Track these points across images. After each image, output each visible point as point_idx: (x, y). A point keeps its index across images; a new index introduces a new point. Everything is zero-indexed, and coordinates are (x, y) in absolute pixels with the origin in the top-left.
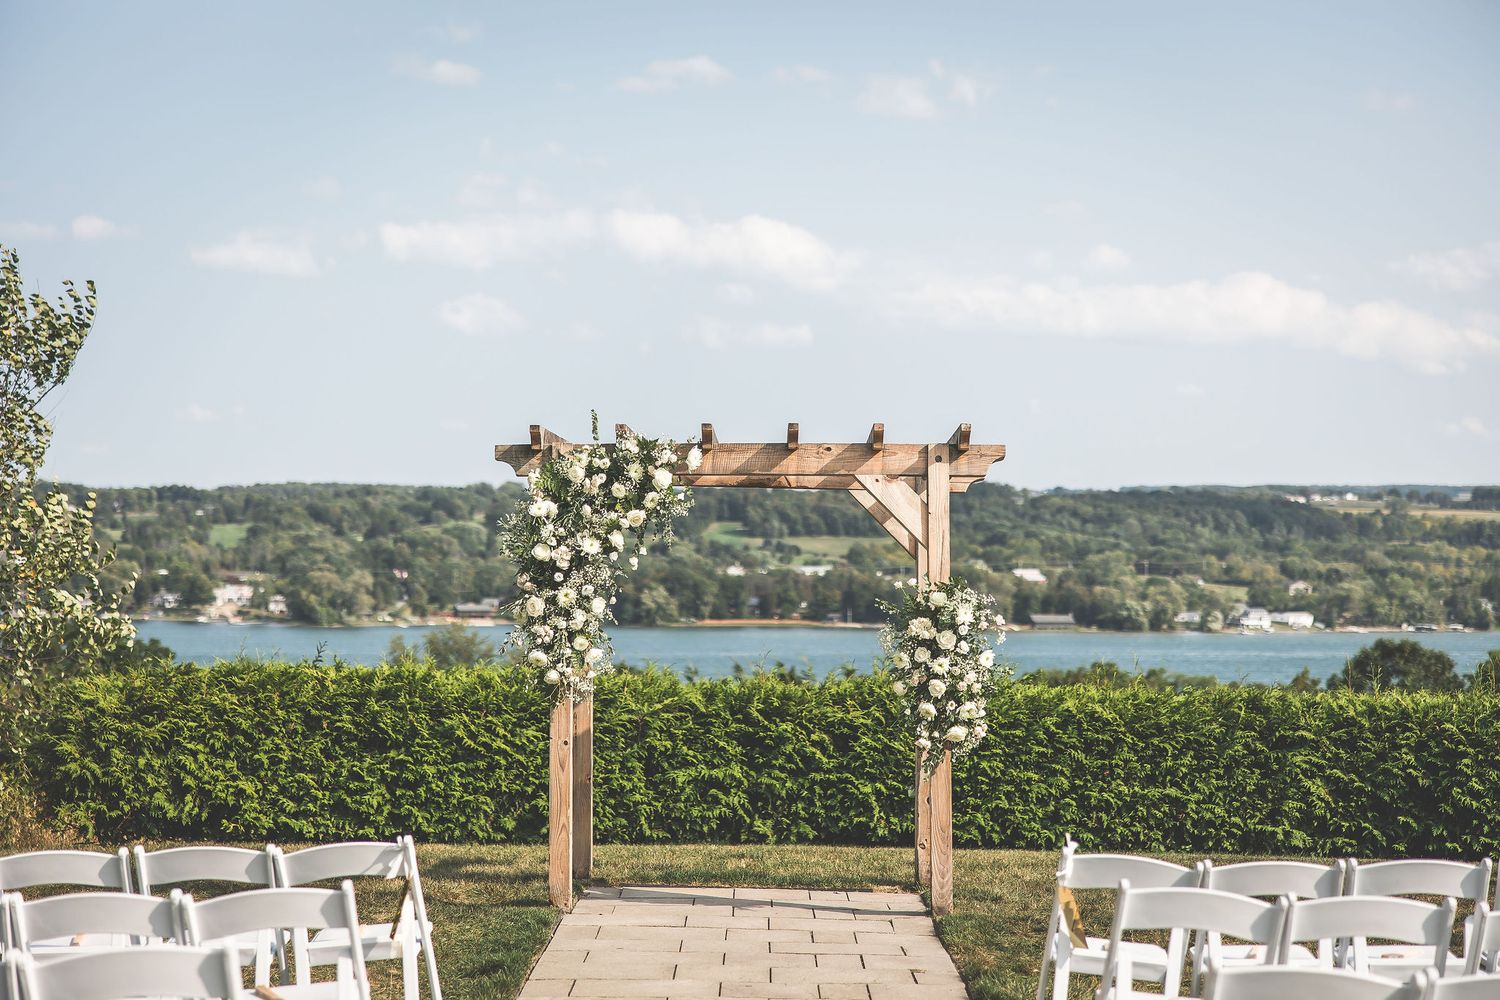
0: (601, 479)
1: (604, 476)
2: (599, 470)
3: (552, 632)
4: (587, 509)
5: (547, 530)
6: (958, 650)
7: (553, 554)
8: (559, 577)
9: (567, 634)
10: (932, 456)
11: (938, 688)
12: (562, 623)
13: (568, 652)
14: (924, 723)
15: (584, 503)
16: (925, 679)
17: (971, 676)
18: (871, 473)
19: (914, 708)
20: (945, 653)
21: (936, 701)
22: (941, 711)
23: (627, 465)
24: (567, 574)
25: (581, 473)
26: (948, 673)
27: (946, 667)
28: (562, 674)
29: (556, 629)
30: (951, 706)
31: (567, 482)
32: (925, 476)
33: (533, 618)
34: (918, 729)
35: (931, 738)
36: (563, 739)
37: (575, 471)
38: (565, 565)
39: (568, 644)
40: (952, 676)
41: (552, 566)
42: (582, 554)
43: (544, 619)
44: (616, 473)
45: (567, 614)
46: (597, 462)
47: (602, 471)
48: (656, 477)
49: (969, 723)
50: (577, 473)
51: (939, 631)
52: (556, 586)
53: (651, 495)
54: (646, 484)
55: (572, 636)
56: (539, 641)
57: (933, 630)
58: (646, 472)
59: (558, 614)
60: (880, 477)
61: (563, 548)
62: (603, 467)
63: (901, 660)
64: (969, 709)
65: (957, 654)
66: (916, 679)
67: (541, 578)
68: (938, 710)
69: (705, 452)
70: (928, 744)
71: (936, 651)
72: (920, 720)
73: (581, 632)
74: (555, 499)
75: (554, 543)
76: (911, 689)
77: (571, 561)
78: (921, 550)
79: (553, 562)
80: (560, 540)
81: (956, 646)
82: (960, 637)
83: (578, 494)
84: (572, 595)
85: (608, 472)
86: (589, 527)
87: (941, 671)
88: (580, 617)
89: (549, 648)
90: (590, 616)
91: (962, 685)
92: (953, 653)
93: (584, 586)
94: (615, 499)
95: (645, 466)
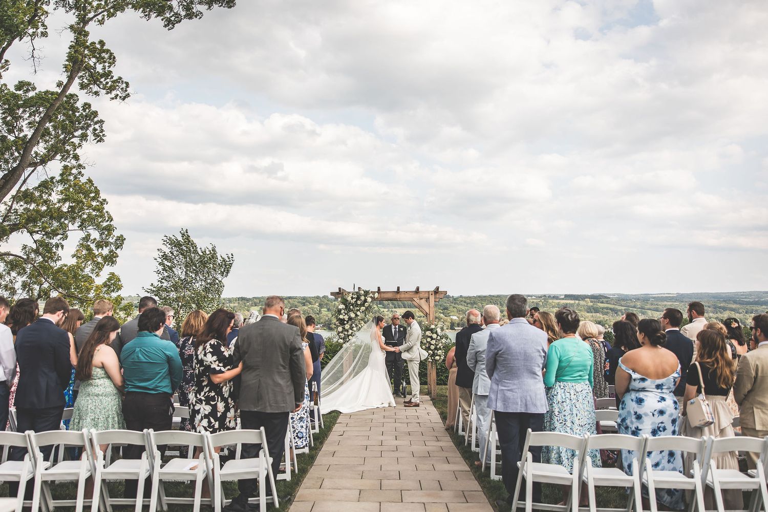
0: (355, 300)
2: (354, 298)
4: (351, 307)
5: (343, 311)
7: (344, 317)
8: (345, 322)
10: (430, 293)
11: (432, 347)
12: (346, 333)
15: (351, 305)
16: (430, 345)
17: (441, 344)
18: (417, 298)
20: (434, 339)
21: (432, 350)
22: (434, 352)
23: (361, 297)
24: (348, 322)
26: (435, 344)
27: (434, 342)
29: (345, 334)
30: (436, 351)
31: (347, 301)
32: (429, 298)
33: (339, 332)
35: (431, 359)
38: (347, 320)
41: (344, 320)
43: (342, 332)
44: (358, 298)
45: (348, 331)
46: (354, 296)
48: (368, 299)
49: (440, 356)
50: (349, 298)
51: (433, 334)
52: (345, 324)
53: (366, 304)
54: (365, 301)
55: (348, 336)
56: (341, 337)
57: (431, 334)
59: (345, 331)
61: (346, 316)
64: (440, 352)
67: (341, 323)
69: (378, 293)
71: (432, 339)
73: (351, 335)
74: (344, 305)
75: (344, 315)
78: (428, 316)
80: (346, 314)
81: (437, 337)
82: (438, 335)
83: (350, 303)
84: (349, 327)
85: (356, 298)
86: (352, 311)
87: (433, 343)
88: (350, 331)
89: (344, 339)
90: (353, 331)
91: (438, 347)
92: (436, 339)
93: (351, 325)
94: (358, 305)
95: (365, 297)
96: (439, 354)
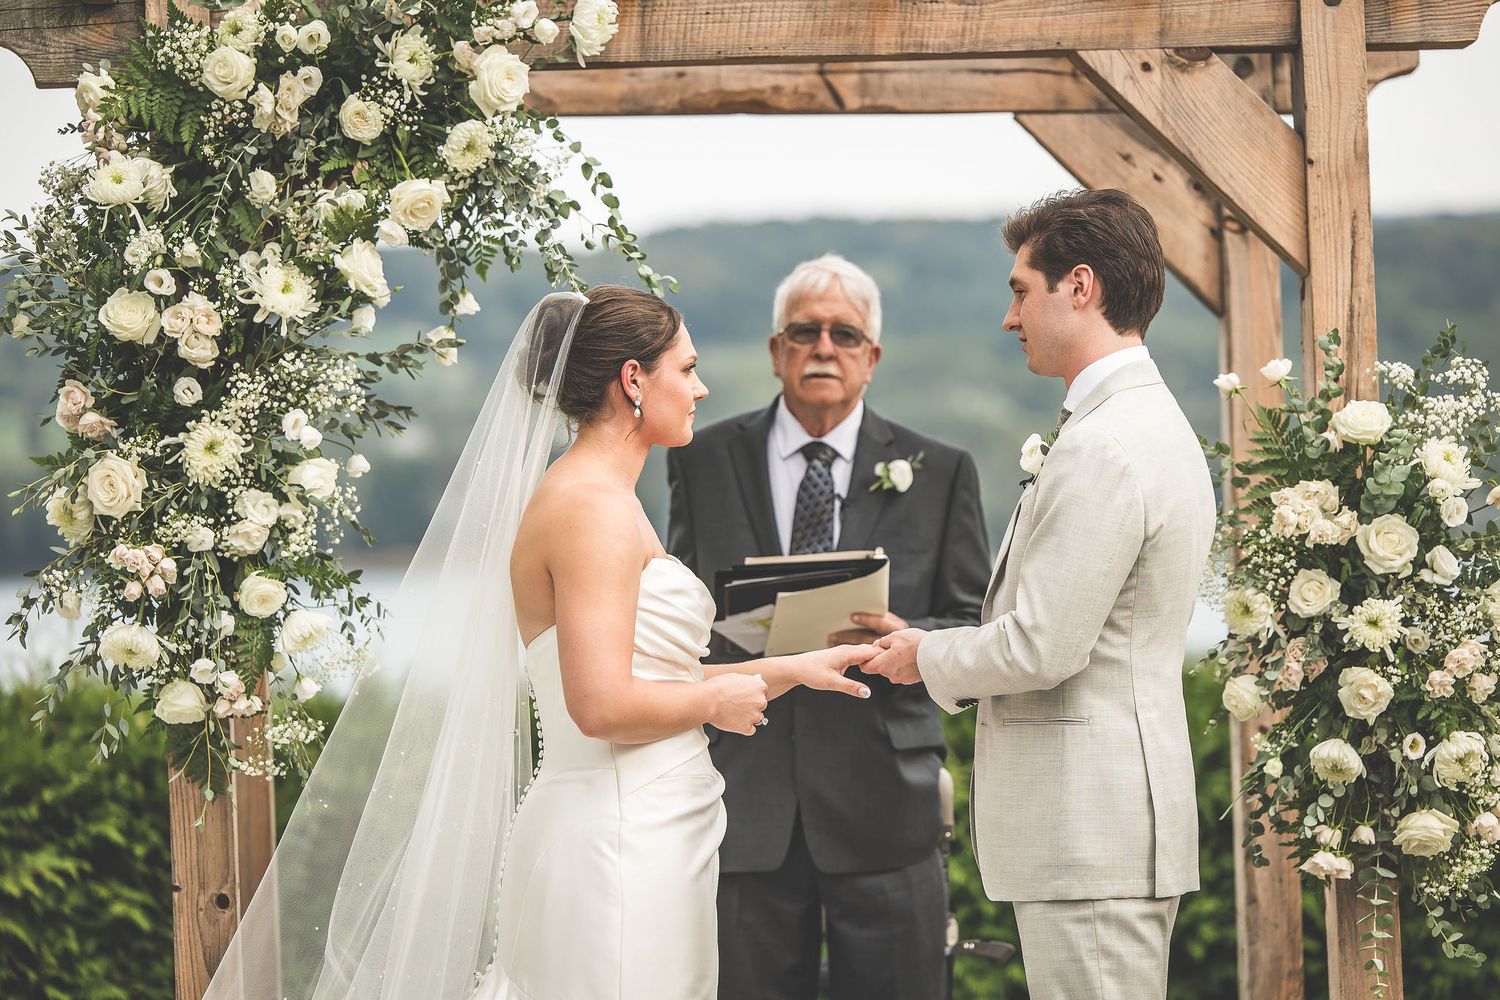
0: (301, 86)
1: (314, 73)
2: (298, 59)
3: (169, 565)
4: (263, 185)
5: (143, 244)
6: (1425, 575)
7: (169, 321)
8: (187, 391)
9: (216, 570)
11: (1367, 691)
12: (200, 535)
13: (227, 623)
14: (1326, 801)
15: (257, 162)
16: (1322, 666)
17: (1468, 654)
18: (1127, 45)
19: (1290, 758)
20: (1387, 586)
21: (1358, 733)
22: (1377, 762)
23: (386, 38)
24: (215, 384)
25: (244, 67)
26: (1395, 647)
27: (1392, 629)
28: (211, 693)
29: (181, 552)
30: (1413, 746)
31: (200, 98)
33: (107, 520)
34: (1309, 821)
35: (1349, 848)
36: (213, 890)
37: (224, 63)
38: (201, 352)
39: (225, 601)
40: (1408, 657)
41: (167, 359)
42: (258, 318)
43: (144, 525)
44: (350, 64)
45: (219, 509)
46: (290, 36)
47: (308, 60)
48: (484, 76)
49: (1462, 801)
50: (230, 69)
51: (1364, 519)
52: (177, 420)
53: (460, 133)
54: (449, 95)
55: (231, 572)
56: (133, 590)
57: (1348, 517)
58: (444, 63)
59: (192, 509)
60: (1154, 56)
61: (196, 301)
62: (309, 49)
63: (1247, 610)
64: (1462, 756)
65: (1422, 587)
66: (1295, 666)
67: (130, 398)
68: (1366, 759)
70: (1344, 866)
71: (1356, 580)
72: (1310, 790)
73: (258, 560)
74: (164, 151)
75: (169, 287)
76: (1280, 699)
77: (223, 341)
79: (167, 344)
80: (184, 279)
81: (1419, 563)
82: (1432, 532)
83: (235, 134)
84: (232, 446)
85: (328, 62)
86: (274, 229)
87: (1375, 640)
88: (257, 512)
89: (165, 613)
90: (293, 512)
91: (1439, 682)
92: (1411, 585)
93: (268, 421)
94: (352, 147)
95: (441, 42)
96: (1447, 774)
